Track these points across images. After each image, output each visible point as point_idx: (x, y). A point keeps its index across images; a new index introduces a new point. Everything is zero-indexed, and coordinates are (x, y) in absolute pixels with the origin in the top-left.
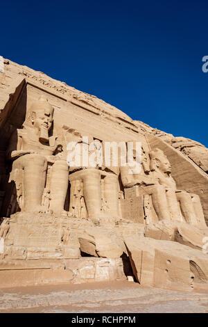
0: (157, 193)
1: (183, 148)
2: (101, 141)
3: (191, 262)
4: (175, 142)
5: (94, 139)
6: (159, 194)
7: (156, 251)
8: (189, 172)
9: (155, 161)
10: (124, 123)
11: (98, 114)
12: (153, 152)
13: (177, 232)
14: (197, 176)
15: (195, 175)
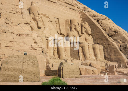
0: (84, 47)
1: (98, 20)
2: (58, 19)
3: (92, 70)
4: (94, 16)
5: (55, 18)
6: (85, 47)
7: (85, 68)
8: (100, 34)
9: (84, 29)
10: (69, 5)
11: (56, 3)
12: (83, 24)
13: (90, 64)
14: (103, 36)
15: (102, 36)
